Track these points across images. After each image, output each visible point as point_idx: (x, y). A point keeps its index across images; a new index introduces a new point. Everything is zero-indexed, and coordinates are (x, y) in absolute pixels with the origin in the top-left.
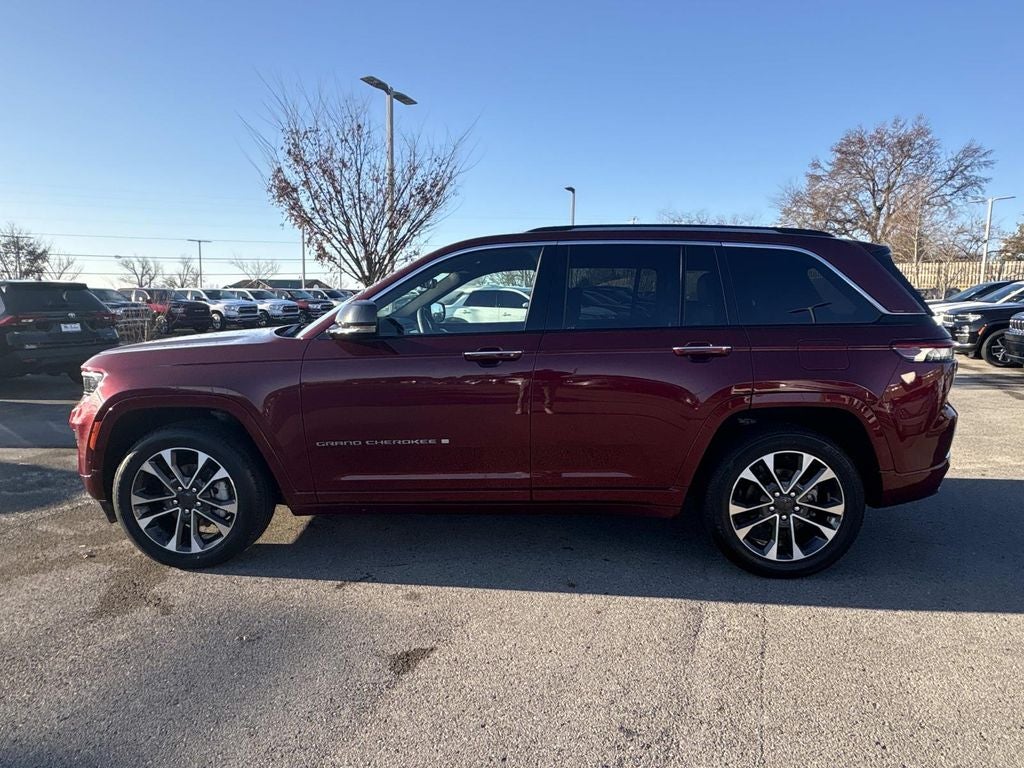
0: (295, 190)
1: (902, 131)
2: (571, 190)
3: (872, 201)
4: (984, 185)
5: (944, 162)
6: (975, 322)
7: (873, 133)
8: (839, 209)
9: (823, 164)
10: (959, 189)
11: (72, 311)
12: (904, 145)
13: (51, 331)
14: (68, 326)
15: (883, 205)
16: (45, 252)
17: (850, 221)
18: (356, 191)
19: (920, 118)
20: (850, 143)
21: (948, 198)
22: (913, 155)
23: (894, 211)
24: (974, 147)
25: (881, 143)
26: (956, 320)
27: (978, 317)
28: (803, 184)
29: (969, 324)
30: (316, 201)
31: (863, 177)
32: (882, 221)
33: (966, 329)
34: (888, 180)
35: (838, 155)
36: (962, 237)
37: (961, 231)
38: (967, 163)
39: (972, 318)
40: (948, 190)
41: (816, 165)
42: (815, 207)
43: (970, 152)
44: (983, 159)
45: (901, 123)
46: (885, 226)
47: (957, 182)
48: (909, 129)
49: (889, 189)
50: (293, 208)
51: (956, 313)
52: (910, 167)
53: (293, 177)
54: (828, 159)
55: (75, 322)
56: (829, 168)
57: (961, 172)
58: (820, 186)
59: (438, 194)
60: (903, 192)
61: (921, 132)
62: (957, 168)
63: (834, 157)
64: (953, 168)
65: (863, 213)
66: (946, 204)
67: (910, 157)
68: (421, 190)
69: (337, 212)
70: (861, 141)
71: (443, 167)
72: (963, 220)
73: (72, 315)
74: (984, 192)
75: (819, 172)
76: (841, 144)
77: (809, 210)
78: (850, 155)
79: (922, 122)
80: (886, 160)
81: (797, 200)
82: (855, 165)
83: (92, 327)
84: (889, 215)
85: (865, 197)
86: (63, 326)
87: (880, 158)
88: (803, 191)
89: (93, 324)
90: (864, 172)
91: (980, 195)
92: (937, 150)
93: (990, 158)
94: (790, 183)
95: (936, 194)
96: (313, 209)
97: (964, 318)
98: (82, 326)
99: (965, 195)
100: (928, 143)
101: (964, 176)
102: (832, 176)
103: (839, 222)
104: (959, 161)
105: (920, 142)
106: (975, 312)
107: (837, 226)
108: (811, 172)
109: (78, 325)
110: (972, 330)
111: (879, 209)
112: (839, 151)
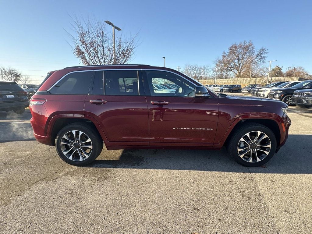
0: (83, 53)
1: (246, 44)
2: (164, 58)
3: (238, 62)
4: (265, 58)
5: (256, 52)
6: (280, 93)
7: (239, 45)
8: (230, 64)
9: (226, 53)
10: (259, 59)
11: (10, 91)
12: (246, 48)
13: (3, 98)
14: (9, 96)
15: (241, 63)
16: (20, 74)
17: (233, 67)
18: (103, 53)
19: (250, 41)
20: (233, 47)
21: (257, 62)
22: (248, 50)
23: (244, 65)
24: (263, 49)
25: (241, 47)
26: (275, 92)
27: (281, 92)
28: (221, 58)
29: (278, 94)
30: (90, 56)
31: (236, 56)
32: (241, 67)
33: (278, 95)
34: (242, 57)
35: (230, 50)
36: (261, 71)
37: (261, 70)
38: (261, 53)
39: (279, 92)
40: (256, 60)
41: (224, 53)
42: (224, 63)
43: (262, 50)
44: (265, 52)
45: (246, 42)
46: (241, 68)
47: (259, 57)
48: (248, 44)
49: (242, 59)
50: (83, 59)
51: (275, 90)
52: (247, 53)
53: (82, 49)
54: (227, 51)
55: (12, 94)
56: (227, 54)
57: (260, 55)
58: (225, 58)
59: (128, 54)
60: (246, 60)
61: (251, 45)
62: (259, 54)
63: (229, 51)
64: (258, 54)
65: (236, 65)
66: (256, 63)
67: (247, 51)
68: (123, 52)
69: (97, 60)
70: (236, 47)
71: (130, 46)
72: (261, 67)
73: (10, 92)
74: (265, 60)
75: (225, 55)
76: (231, 48)
77: (223, 65)
78: (233, 50)
79: (251, 42)
80: (242, 52)
81: (220, 62)
82: (234, 53)
83: (18, 96)
84: (242, 66)
85: (236, 61)
86: (7, 96)
87: (240, 51)
88: (221, 59)
89: (18, 95)
90: (236, 55)
91: (264, 61)
92: (254, 49)
93: (267, 51)
94: (218, 57)
95: (254, 60)
96: (89, 59)
97: (277, 92)
98: (14, 96)
99: (261, 61)
100: (252, 47)
101: (261, 56)
102: (229, 56)
103: (230, 68)
104: (260, 52)
105: (250, 47)
106: (280, 90)
107: (229, 69)
108: (223, 55)
109: (13, 96)
110: (279, 95)
111: (240, 64)
112: (230, 49)
